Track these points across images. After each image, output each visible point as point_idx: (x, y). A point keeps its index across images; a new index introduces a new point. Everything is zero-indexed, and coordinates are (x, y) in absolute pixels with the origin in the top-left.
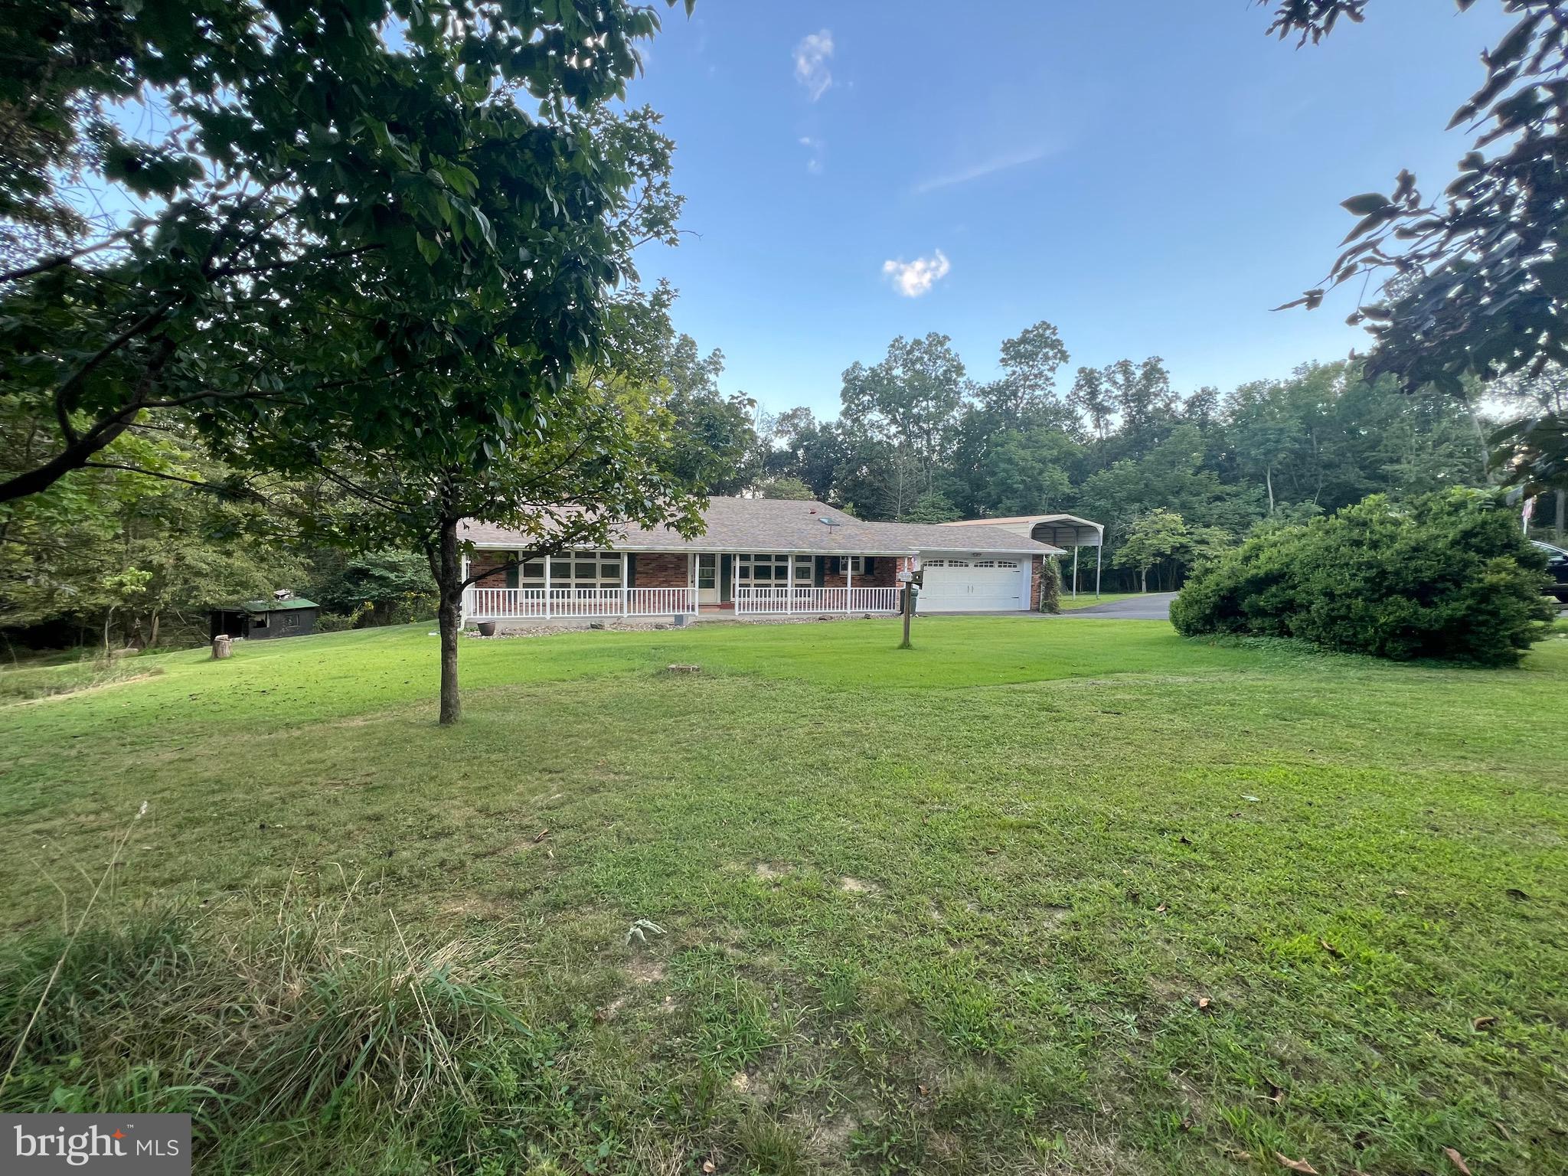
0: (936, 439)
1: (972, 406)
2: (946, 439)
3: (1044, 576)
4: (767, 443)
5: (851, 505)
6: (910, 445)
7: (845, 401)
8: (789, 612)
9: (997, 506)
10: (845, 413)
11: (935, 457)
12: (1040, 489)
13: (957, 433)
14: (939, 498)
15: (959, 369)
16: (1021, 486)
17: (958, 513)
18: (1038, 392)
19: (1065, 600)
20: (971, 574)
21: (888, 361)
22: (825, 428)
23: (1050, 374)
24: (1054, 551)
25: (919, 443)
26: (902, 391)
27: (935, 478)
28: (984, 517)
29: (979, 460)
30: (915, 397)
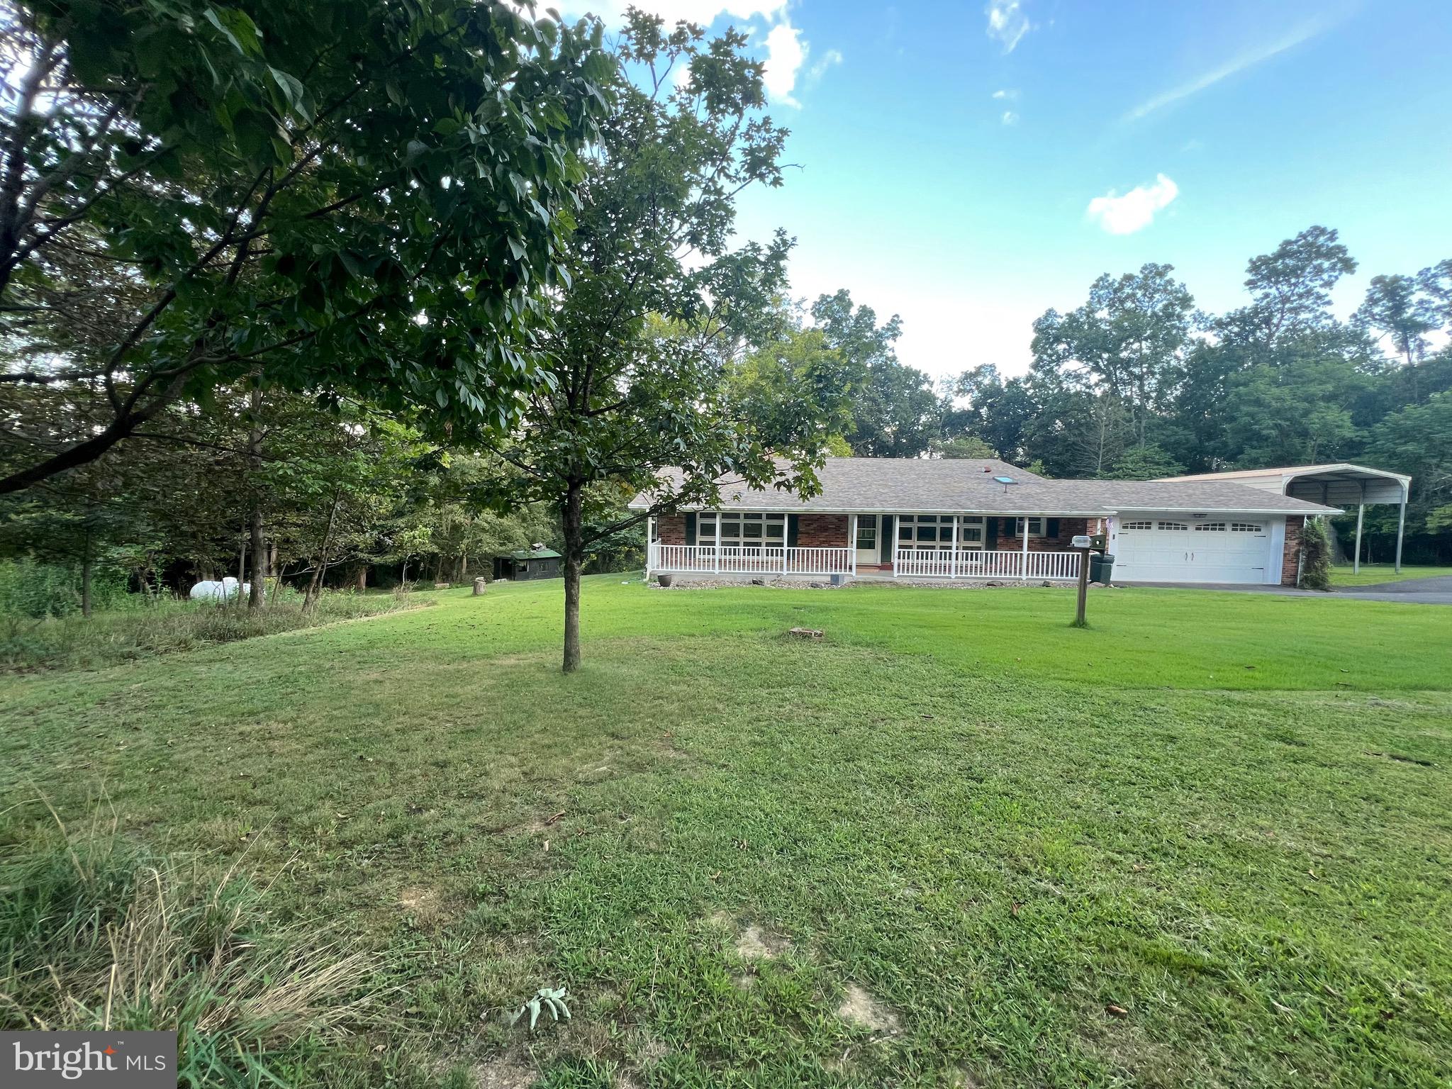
0: (1151, 383)
1: (1202, 342)
2: (1165, 383)
3: (1304, 542)
4: (946, 403)
5: (1039, 462)
6: (1114, 392)
7: (1035, 352)
8: (953, 575)
9: (1235, 458)
10: (1036, 366)
11: (1150, 405)
12: (1304, 434)
13: (1180, 374)
14: (1152, 450)
15: (1186, 301)
16: (1274, 433)
17: (1179, 466)
18: (1303, 316)
19: (1337, 574)
20: (1192, 539)
21: (1090, 304)
22: (1013, 384)
23: (1323, 291)
24: (1320, 511)
25: (1126, 392)
26: (1105, 335)
27: (1149, 428)
28: (1218, 470)
29: (1211, 405)
30: (1122, 340)
